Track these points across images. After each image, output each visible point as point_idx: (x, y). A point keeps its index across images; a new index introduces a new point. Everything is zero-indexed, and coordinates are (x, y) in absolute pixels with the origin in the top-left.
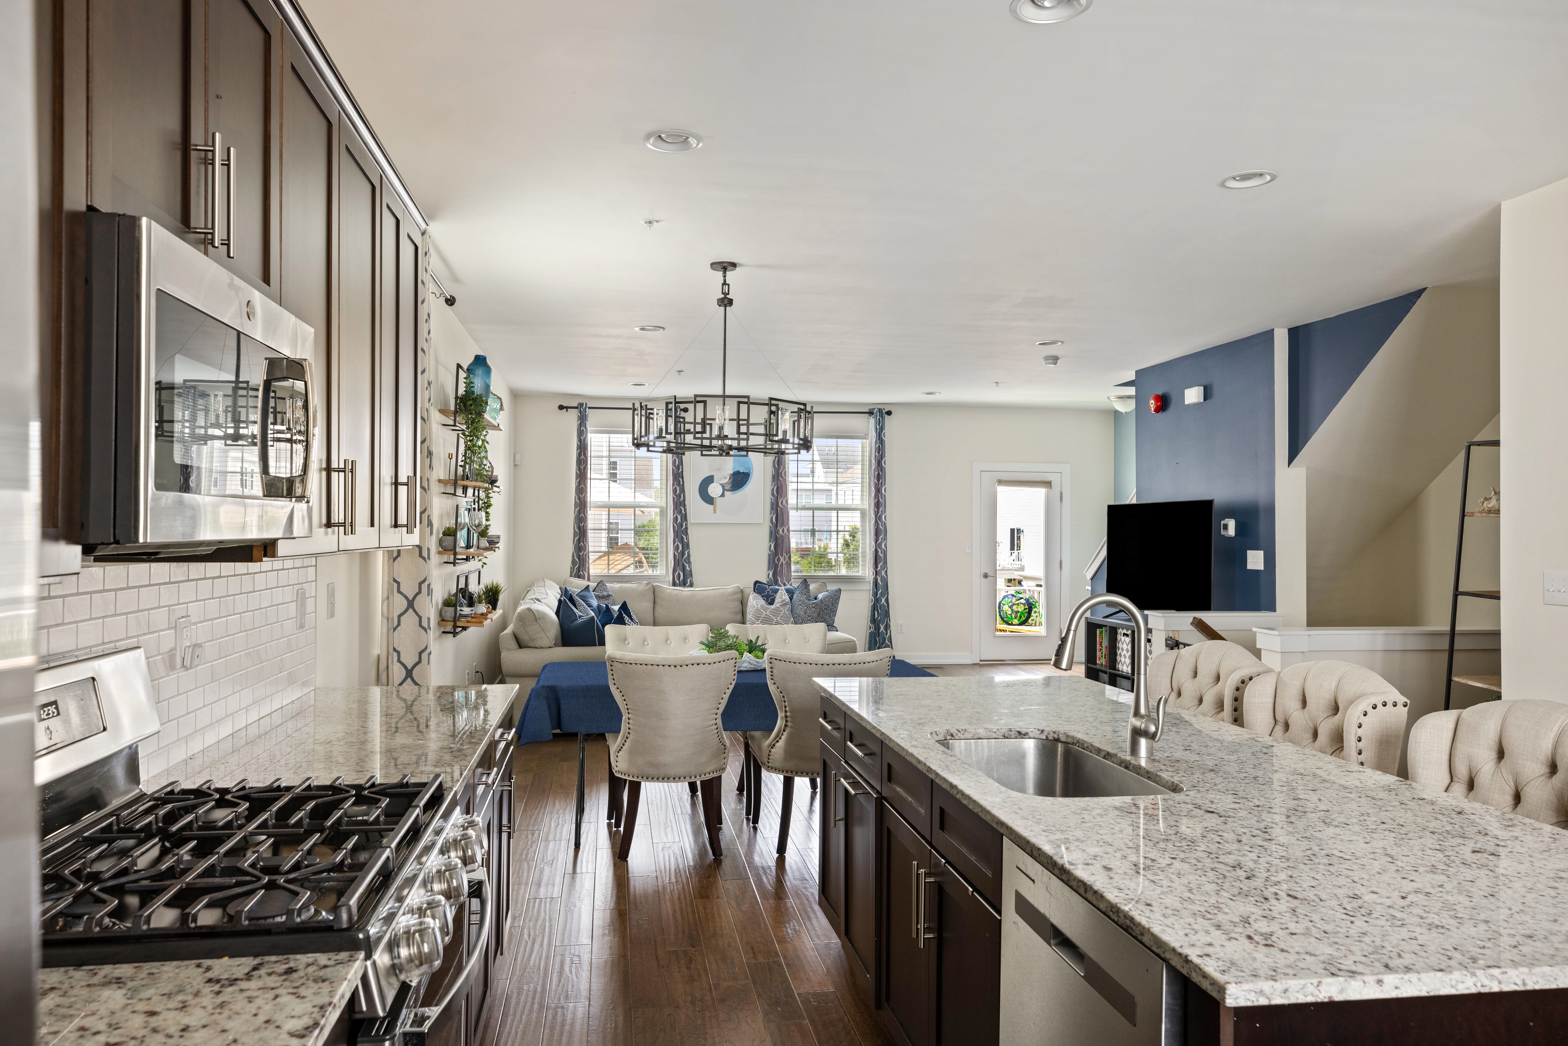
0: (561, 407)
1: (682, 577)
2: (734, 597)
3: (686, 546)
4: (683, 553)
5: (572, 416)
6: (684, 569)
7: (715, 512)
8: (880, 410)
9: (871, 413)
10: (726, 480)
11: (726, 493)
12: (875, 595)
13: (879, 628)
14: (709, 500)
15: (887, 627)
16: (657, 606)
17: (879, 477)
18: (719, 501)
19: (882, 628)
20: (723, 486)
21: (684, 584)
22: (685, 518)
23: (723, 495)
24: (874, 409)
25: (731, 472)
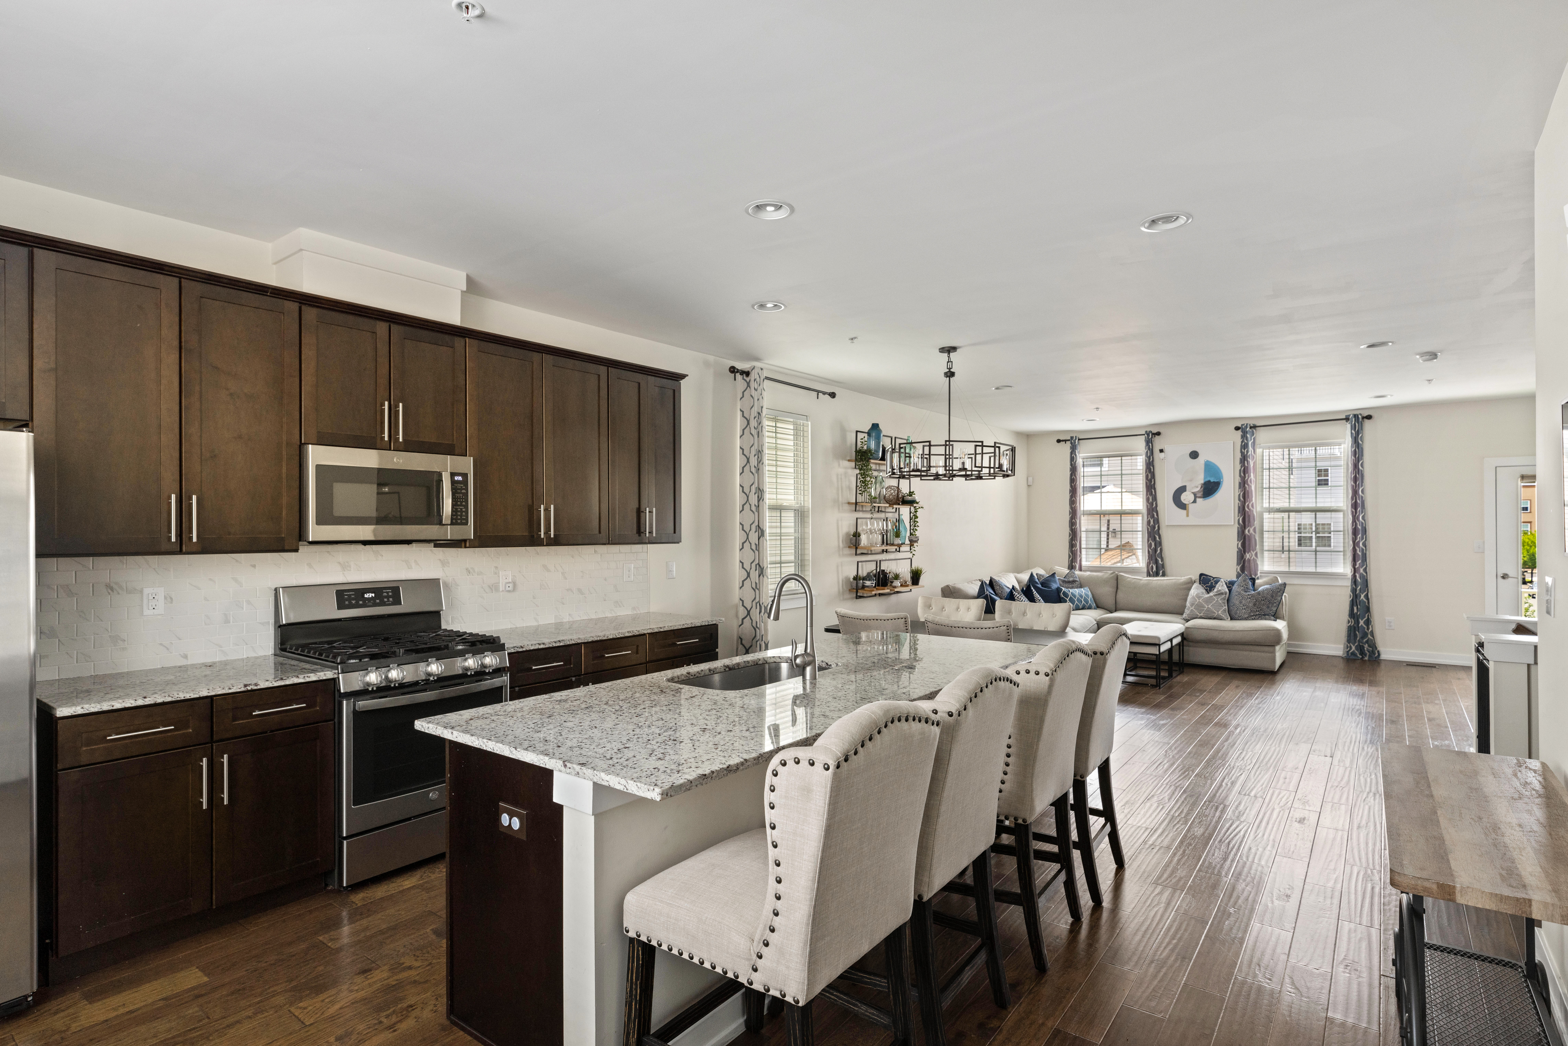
0: (1059, 441)
1: (1155, 569)
2: (1184, 586)
3: (1159, 544)
4: (1156, 550)
5: (1066, 448)
6: (1156, 562)
7: (1188, 515)
8: (1356, 416)
9: (1347, 419)
10: (1198, 489)
11: (1198, 500)
12: (1354, 591)
13: (1358, 623)
14: (1182, 506)
15: (1368, 622)
16: (1119, 591)
17: (1355, 480)
18: (1191, 507)
19: (1362, 623)
20: (1195, 494)
21: (1157, 574)
22: (1157, 521)
23: (1195, 501)
24: (1349, 415)
25: (1202, 482)
